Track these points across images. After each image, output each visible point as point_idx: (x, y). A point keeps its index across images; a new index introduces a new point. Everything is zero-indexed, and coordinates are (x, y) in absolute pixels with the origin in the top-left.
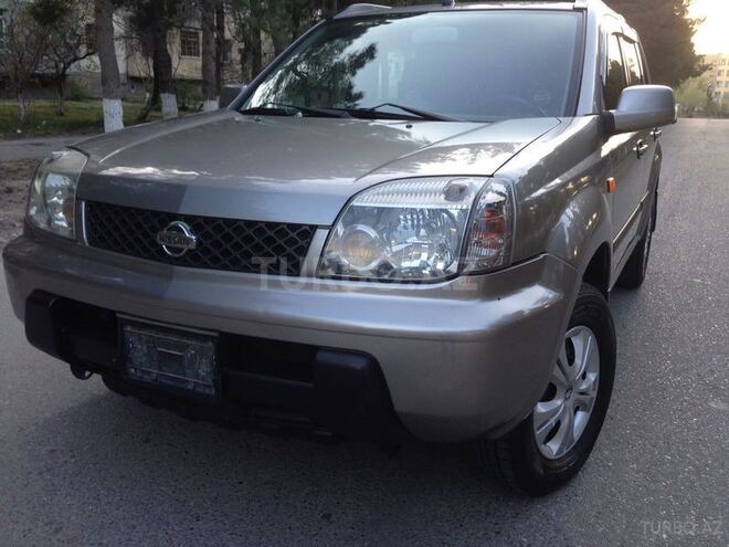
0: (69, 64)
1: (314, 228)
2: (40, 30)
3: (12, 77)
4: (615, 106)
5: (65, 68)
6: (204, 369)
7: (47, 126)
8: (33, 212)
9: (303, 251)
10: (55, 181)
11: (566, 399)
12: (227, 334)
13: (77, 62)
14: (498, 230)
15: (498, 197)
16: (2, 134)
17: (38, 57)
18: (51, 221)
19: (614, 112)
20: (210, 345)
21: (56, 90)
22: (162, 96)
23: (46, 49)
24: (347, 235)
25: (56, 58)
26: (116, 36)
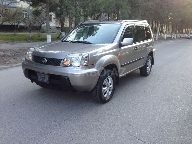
1: (62, 59)
2: (35, 17)
3: (28, 28)
4: (122, 42)
5: (41, 26)
6: (47, 79)
8: (27, 57)
10: (30, 52)
11: (108, 88)
13: (44, 24)
14: (86, 60)
15: (87, 56)
16: (25, 41)
17: (35, 23)
18: (29, 59)
19: (122, 43)
20: (48, 76)
21: (39, 31)
22: (62, 33)
23: (36, 21)
24: (66, 61)
25: (39, 23)
26: (53, 18)
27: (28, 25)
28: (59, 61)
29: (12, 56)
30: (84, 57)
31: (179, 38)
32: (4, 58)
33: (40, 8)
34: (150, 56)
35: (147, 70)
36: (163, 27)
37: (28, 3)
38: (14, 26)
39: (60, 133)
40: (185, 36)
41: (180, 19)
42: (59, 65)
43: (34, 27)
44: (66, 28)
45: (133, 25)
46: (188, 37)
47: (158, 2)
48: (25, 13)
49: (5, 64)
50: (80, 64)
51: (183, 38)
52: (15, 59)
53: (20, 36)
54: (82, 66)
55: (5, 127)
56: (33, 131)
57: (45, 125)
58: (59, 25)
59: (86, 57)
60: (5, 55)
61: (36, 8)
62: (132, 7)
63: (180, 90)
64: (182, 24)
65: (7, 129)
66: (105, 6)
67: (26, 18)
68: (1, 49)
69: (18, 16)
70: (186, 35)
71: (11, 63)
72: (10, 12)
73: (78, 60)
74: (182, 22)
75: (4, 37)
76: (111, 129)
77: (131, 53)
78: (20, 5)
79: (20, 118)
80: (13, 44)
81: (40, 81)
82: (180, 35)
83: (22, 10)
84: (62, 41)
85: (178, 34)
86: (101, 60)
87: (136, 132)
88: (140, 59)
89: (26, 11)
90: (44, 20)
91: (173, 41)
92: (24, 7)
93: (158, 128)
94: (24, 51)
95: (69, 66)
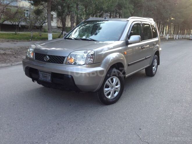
0: (43, 24)
1: (65, 57)
2: (36, 16)
3: (30, 27)
5: (42, 25)
6: (50, 78)
7: (36, 39)
8: (27, 55)
9: (64, 60)
11: (112, 88)
12: (53, 73)
13: (45, 23)
14: (92, 58)
15: (93, 53)
16: (26, 40)
17: (36, 22)
18: (30, 56)
19: (128, 40)
20: (50, 74)
21: (40, 30)
22: (63, 32)
23: (38, 20)
24: (70, 58)
25: (40, 22)
26: (54, 17)
27: (29, 24)
28: (62, 59)
29: (12, 55)
30: (90, 54)
31: (181, 38)
32: (4, 56)
33: (41, 7)
34: (156, 56)
35: (153, 70)
36: (165, 28)
37: (30, 1)
38: (15, 25)
39: (64, 138)
40: (186, 37)
41: (182, 20)
42: (62, 63)
43: (35, 26)
44: (67, 28)
45: (140, 22)
46: (190, 38)
47: (161, 1)
48: (26, 12)
49: (5, 62)
50: (85, 62)
51: (185, 39)
52: (15, 57)
53: (21, 35)
54: (88, 64)
55: (4, 129)
56: (35, 134)
57: (48, 128)
58: (60, 25)
59: (92, 55)
60: (5, 53)
61: (37, 7)
62: (134, 6)
63: (189, 91)
64: (185, 25)
65: (6, 132)
66: (108, 4)
67: (27, 17)
68: (1, 48)
69: (19, 15)
70: (188, 36)
71: (11, 61)
72: (11, 11)
73: (82, 58)
74: (185, 22)
75: (4, 36)
76: (119, 133)
77: (134, 53)
78: (21, 3)
79: (21, 120)
80: (14, 43)
81: (42, 80)
82: (182, 36)
83: (23, 9)
84: (65, 38)
85: (180, 35)
86: (108, 58)
87: (148, 137)
88: (146, 59)
89: (27, 11)
90: (45, 19)
91: (175, 42)
92: (25, 6)
93: (172, 133)
94: (25, 50)
95: (73, 64)
